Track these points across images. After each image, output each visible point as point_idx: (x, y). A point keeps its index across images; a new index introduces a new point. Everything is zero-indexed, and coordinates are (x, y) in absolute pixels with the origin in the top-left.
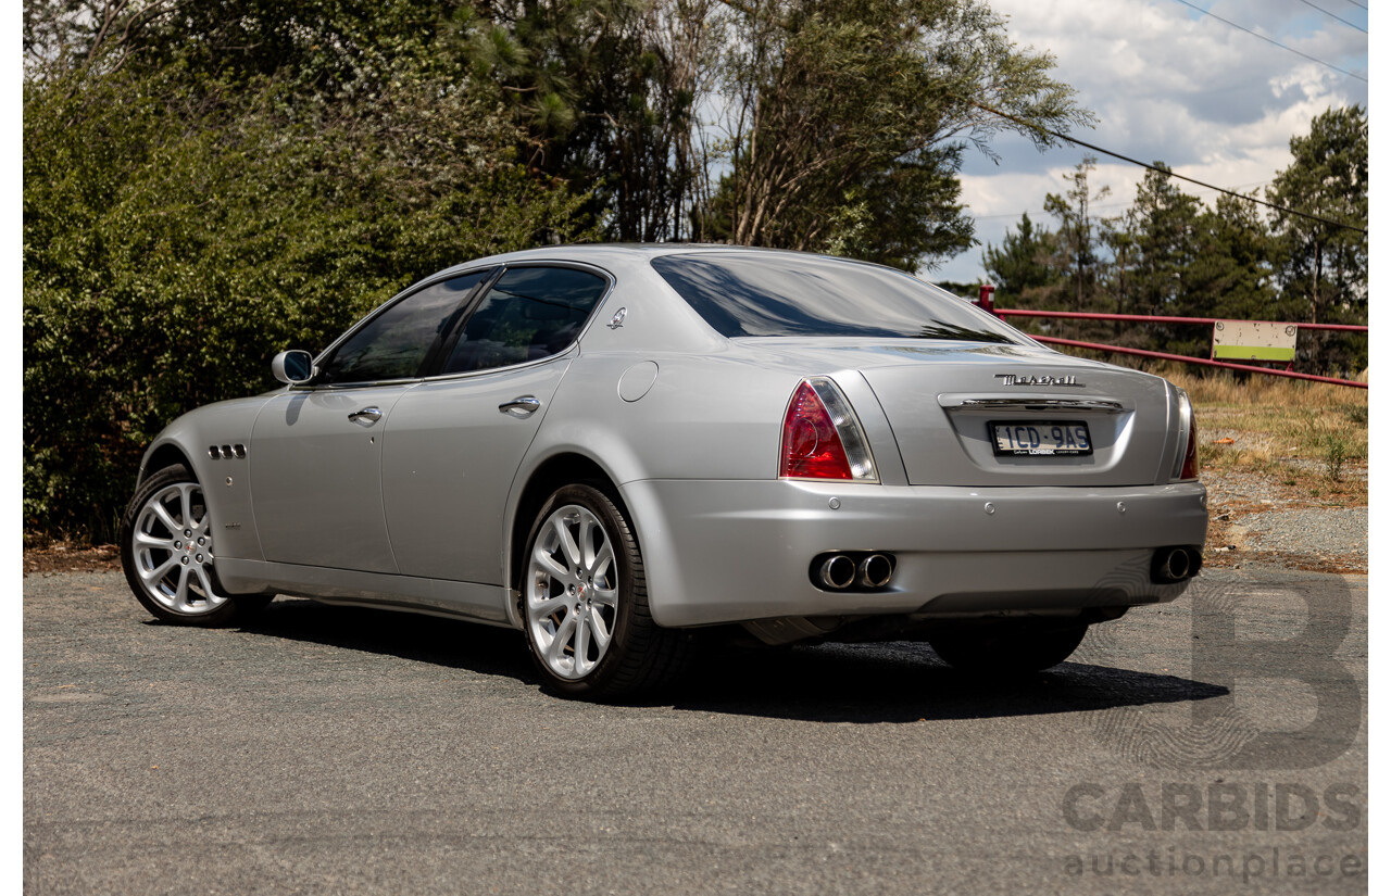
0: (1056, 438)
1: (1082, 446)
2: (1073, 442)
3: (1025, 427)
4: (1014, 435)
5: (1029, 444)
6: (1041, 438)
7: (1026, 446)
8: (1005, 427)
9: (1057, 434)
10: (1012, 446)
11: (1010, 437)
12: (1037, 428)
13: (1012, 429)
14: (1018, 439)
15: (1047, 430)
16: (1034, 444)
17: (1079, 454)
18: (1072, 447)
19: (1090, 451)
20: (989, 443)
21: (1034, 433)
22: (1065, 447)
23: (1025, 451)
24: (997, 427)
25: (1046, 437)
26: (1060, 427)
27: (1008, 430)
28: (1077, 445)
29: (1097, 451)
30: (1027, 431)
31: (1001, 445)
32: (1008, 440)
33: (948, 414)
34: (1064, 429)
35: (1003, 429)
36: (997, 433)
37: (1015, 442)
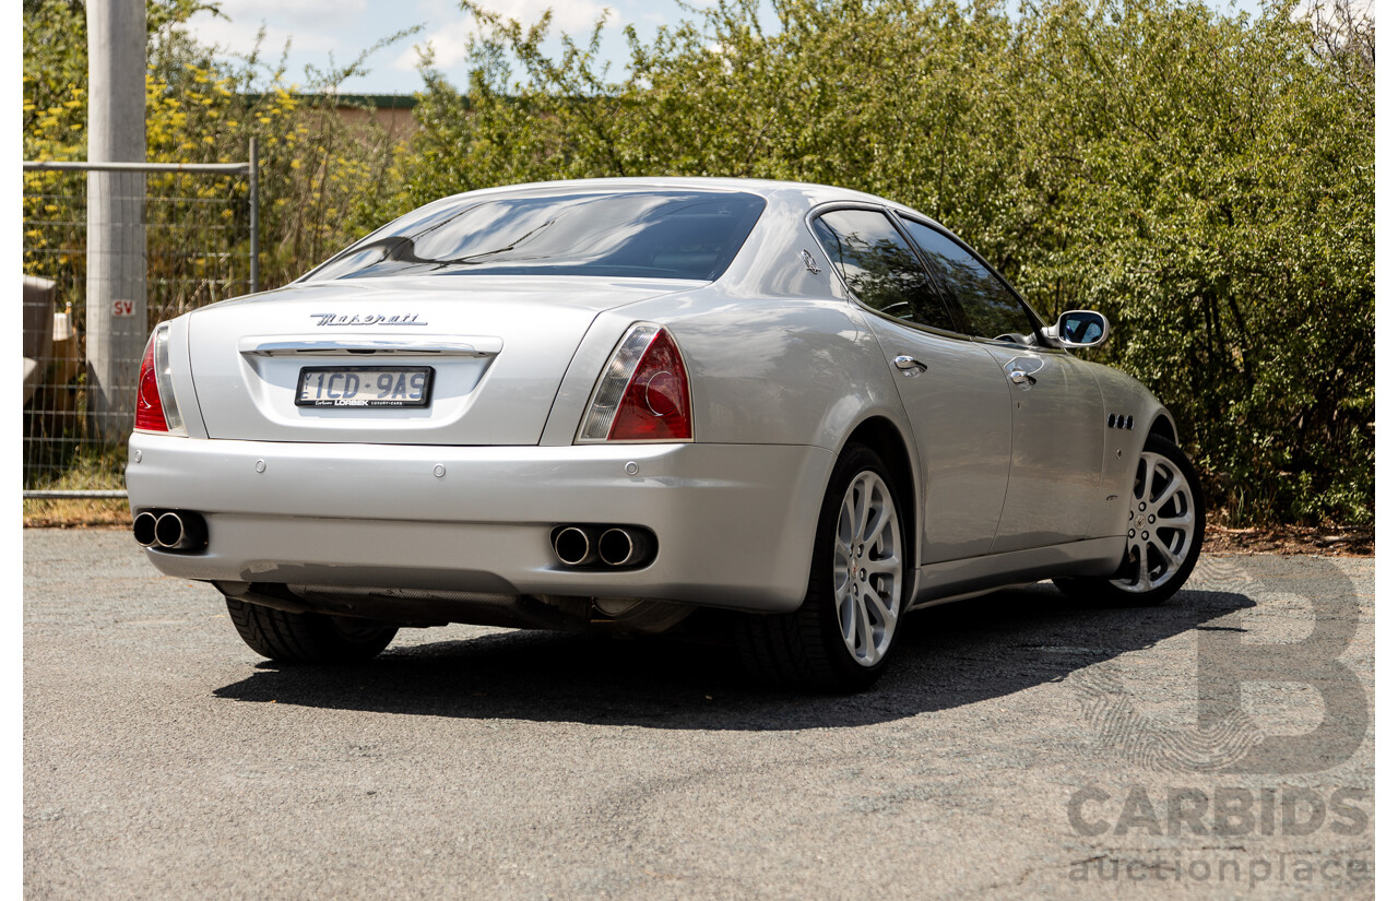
0: (380, 387)
1: (412, 396)
2: (403, 392)
3: (344, 375)
4: (326, 382)
5: (342, 393)
6: (362, 384)
7: (338, 396)
8: (319, 375)
9: (385, 382)
10: (318, 396)
11: (320, 385)
12: (358, 374)
13: (327, 376)
14: (330, 387)
15: (372, 377)
16: (349, 393)
17: (407, 405)
18: (399, 397)
19: (426, 402)
20: (295, 392)
21: (353, 381)
22: (389, 397)
23: (333, 402)
24: (308, 375)
25: (368, 386)
26: (392, 374)
27: (321, 379)
28: (407, 395)
29: (436, 403)
30: (345, 379)
31: (304, 395)
32: (317, 389)
33: (251, 357)
34: (396, 376)
35: (315, 376)
36: (306, 381)
37: (324, 391)
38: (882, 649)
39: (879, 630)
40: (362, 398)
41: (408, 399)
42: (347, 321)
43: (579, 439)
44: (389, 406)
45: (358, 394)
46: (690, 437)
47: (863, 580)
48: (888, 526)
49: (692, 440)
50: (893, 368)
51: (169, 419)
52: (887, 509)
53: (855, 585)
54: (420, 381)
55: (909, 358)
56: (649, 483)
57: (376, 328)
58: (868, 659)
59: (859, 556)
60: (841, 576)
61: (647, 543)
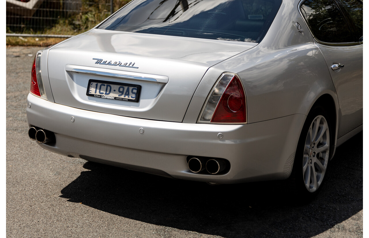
0: (119, 91)
1: (132, 97)
2: (128, 95)
3: (106, 85)
4: (99, 87)
5: (104, 92)
6: (112, 90)
7: (103, 93)
8: (96, 83)
9: (121, 90)
10: (96, 92)
11: (96, 88)
12: (111, 85)
13: (99, 84)
14: (100, 89)
15: (116, 87)
16: (107, 93)
17: (129, 100)
18: (127, 97)
19: (137, 100)
20: (86, 89)
21: (109, 88)
22: (123, 97)
23: (101, 96)
24: (92, 83)
25: (115, 91)
26: (124, 86)
27: (97, 85)
28: (130, 96)
29: (141, 101)
30: (106, 87)
31: (90, 91)
32: (95, 89)
33: (70, 73)
34: (126, 88)
35: (94, 84)
36: (91, 86)
37: (98, 91)
38: (320, 183)
39: (319, 174)
40: (112, 95)
41: (130, 98)
42: (107, 63)
43: (199, 121)
44: (122, 100)
45: (111, 94)
46: (246, 122)
47: (314, 156)
48: (325, 133)
49: (246, 123)
50: (331, 70)
51: (41, 91)
52: (325, 126)
53: (311, 159)
54: (135, 91)
55: (337, 65)
56: (227, 142)
57: (118, 67)
58: (314, 189)
59: (313, 147)
60: (306, 158)
61: (226, 165)
